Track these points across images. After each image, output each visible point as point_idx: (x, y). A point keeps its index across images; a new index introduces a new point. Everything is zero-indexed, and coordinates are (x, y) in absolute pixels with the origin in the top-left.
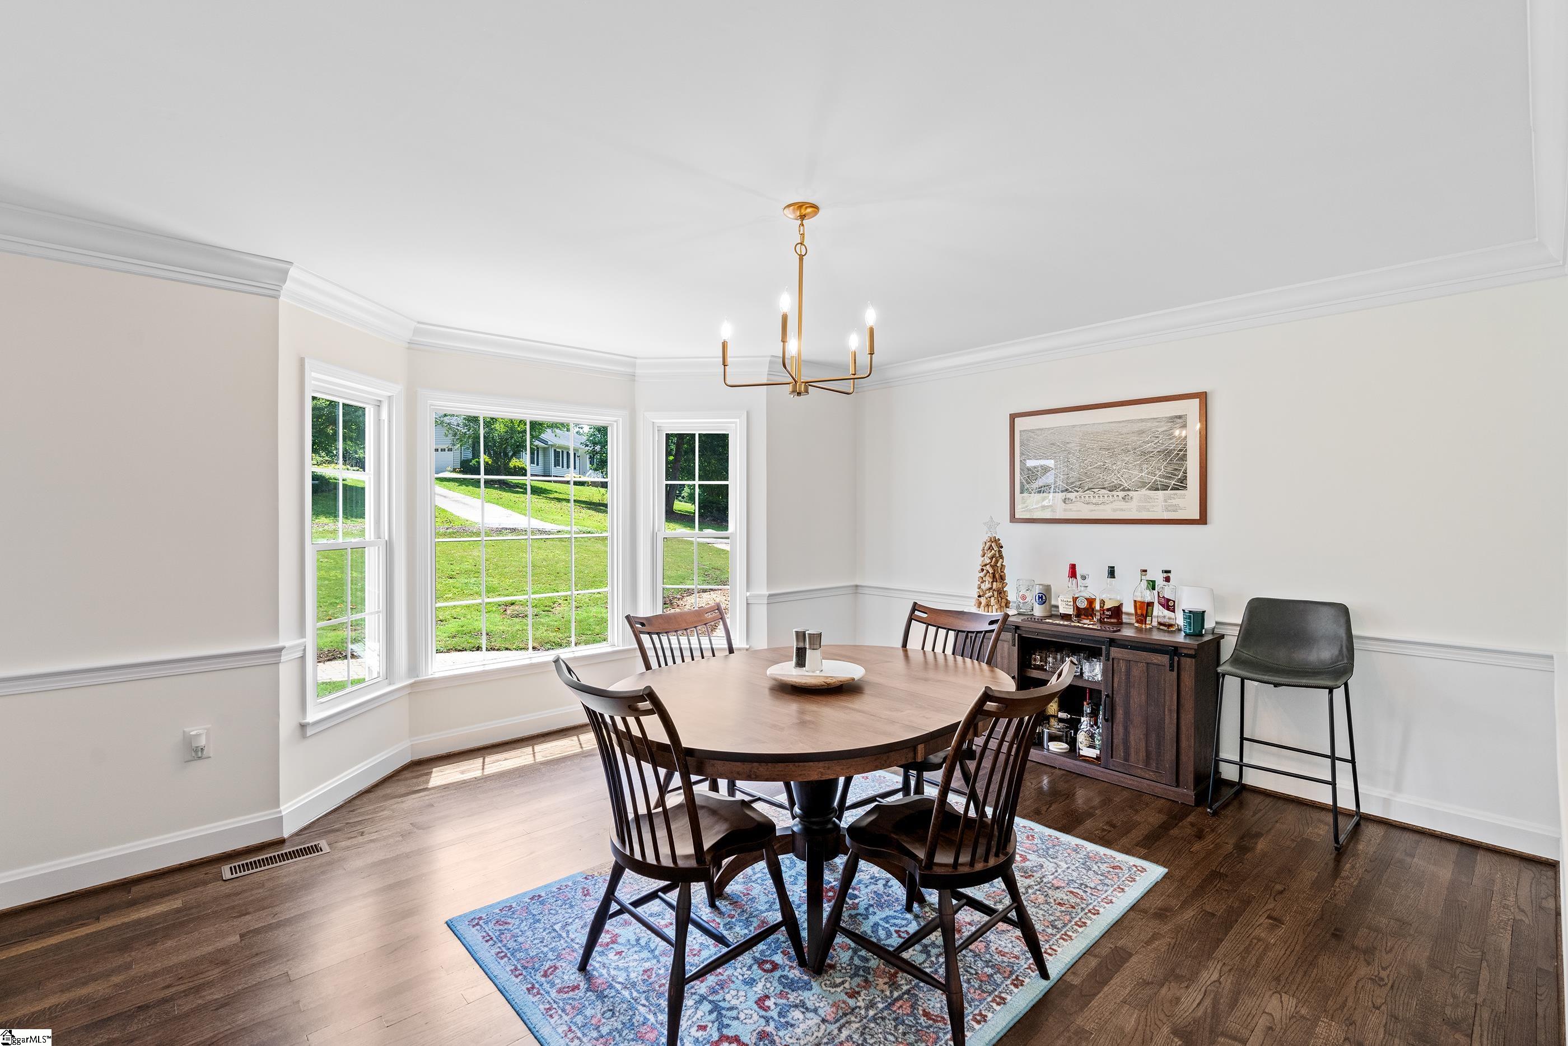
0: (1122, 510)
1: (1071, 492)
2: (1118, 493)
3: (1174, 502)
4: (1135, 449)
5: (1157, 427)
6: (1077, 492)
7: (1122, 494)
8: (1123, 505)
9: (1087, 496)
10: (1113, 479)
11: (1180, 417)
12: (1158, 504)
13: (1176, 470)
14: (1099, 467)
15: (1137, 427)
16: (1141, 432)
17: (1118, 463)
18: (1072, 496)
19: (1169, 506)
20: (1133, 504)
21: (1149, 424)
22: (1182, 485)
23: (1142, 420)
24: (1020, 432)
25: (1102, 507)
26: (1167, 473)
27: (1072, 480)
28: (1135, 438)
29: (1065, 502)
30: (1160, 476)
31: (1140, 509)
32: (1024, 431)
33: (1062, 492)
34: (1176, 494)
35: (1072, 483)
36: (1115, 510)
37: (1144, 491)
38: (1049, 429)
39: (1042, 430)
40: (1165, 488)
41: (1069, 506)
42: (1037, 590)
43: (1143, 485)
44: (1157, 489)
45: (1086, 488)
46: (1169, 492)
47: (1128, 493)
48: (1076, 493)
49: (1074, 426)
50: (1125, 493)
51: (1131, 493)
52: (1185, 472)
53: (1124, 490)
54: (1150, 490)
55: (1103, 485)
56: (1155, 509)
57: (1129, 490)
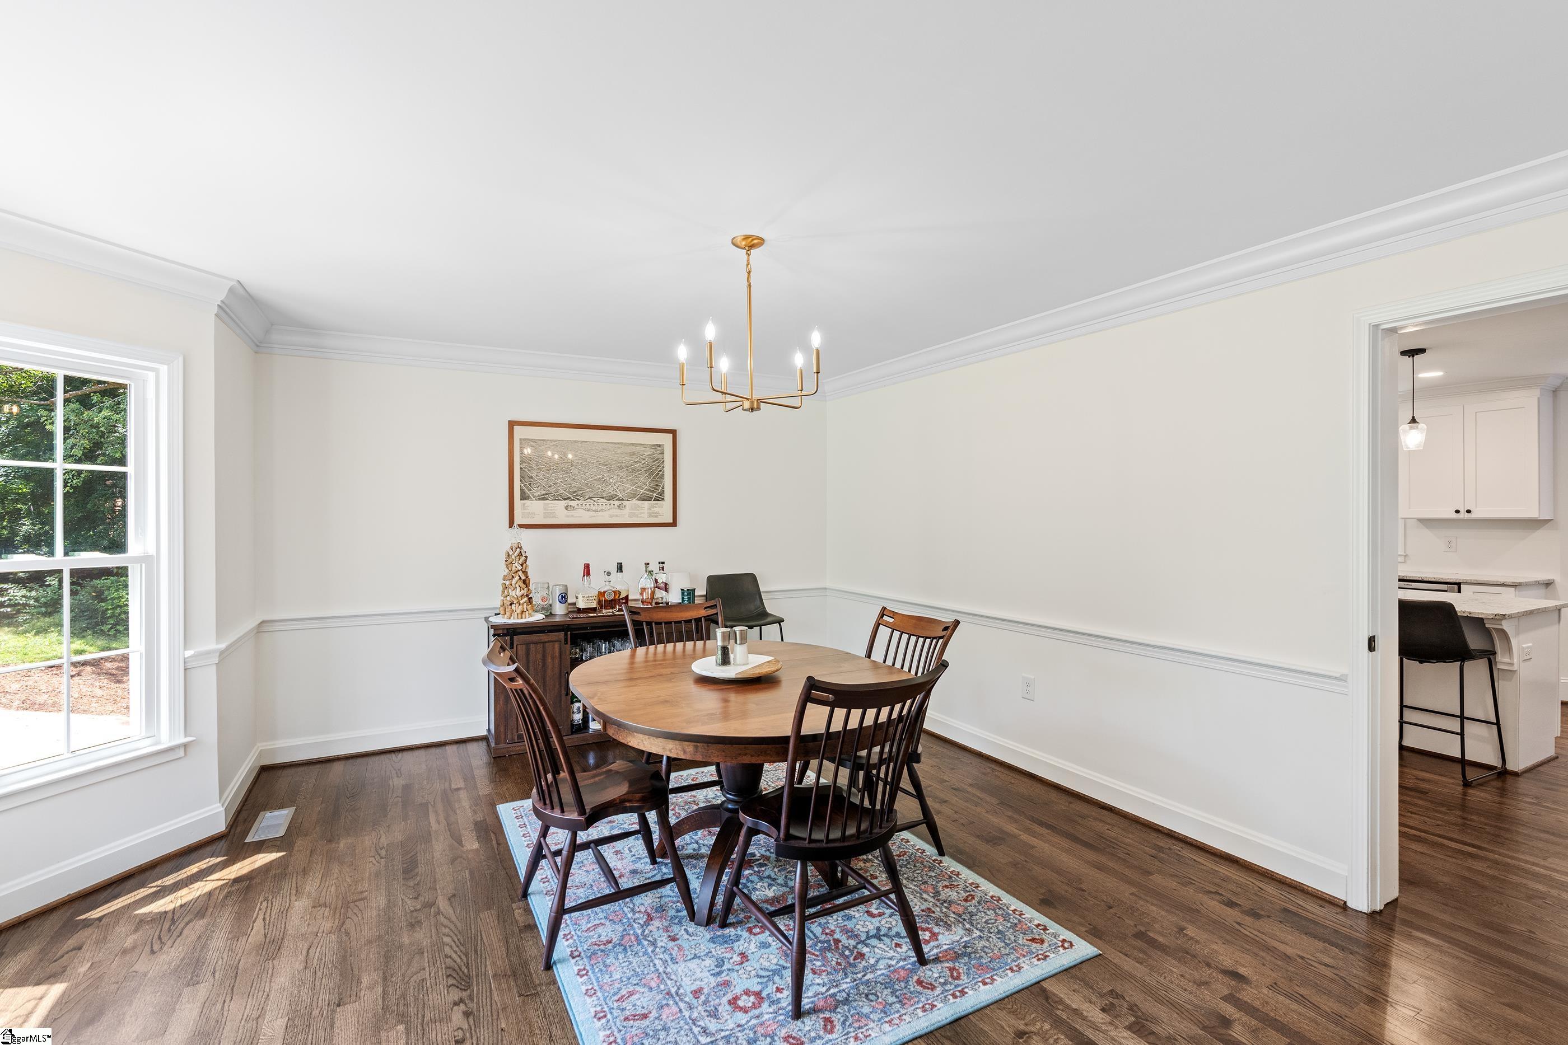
0: (617, 516)
1: (573, 500)
2: (614, 502)
3: (656, 510)
4: (628, 467)
5: (644, 451)
6: (579, 500)
7: (617, 503)
8: (618, 512)
9: (588, 504)
10: (609, 490)
11: (659, 446)
12: (643, 512)
13: (657, 485)
14: (599, 480)
15: (629, 449)
16: (632, 454)
17: (615, 477)
18: (574, 503)
19: (653, 513)
20: (626, 511)
21: (638, 448)
22: (660, 498)
23: (633, 444)
24: (520, 439)
25: (600, 513)
26: (651, 487)
27: (574, 489)
28: (628, 458)
29: (567, 509)
30: (646, 490)
31: (631, 515)
32: (524, 439)
33: (565, 499)
34: (657, 504)
35: (574, 492)
36: (611, 516)
37: (634, 501)
38: (551, 441)
39: (544, 440)
40: (650, 499)
41: (572, 513)
42: (558, 592)
43: (633, 496)
44: (644, 500)
45: (587, 497)
46: (652, 502)
47: (623, 502)
48: (577, 501)
49: (576, 442)
50: (620, 502)
51: (625, 503)
52: (663, 488)
53: (619, 500)
54: (639, 500)
55: (602, 495)
56: (642, 515)
57: (623, 500)
